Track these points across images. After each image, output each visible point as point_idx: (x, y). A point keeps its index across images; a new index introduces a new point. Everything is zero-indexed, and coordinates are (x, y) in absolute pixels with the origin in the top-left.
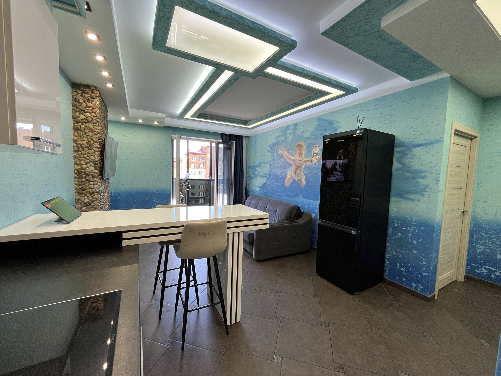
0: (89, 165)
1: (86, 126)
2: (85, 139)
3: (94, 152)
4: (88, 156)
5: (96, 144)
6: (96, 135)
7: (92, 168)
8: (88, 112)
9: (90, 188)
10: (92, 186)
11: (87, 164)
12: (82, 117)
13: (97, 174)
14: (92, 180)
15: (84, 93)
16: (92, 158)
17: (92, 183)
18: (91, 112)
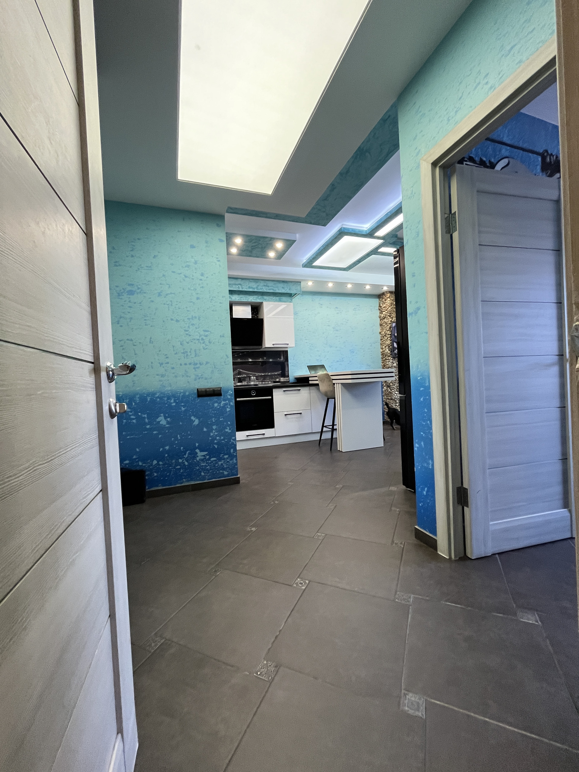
0: (386, 348)
1: (384, 322)
2: (384, 330)
3: (388, 338)
4: (386, 342)
5: (388, 332)
6: (388, 325)
7: (387, 350)
8: (384, 311)
9: (387, 364)
10: (387, 363)
11: (385, 347)
12: (382, 315)
13: (389, 353)
14: (387, 358)
15: (382, 299)
16: (387, 342)
17: (387, 361)
18: (385, 310)
